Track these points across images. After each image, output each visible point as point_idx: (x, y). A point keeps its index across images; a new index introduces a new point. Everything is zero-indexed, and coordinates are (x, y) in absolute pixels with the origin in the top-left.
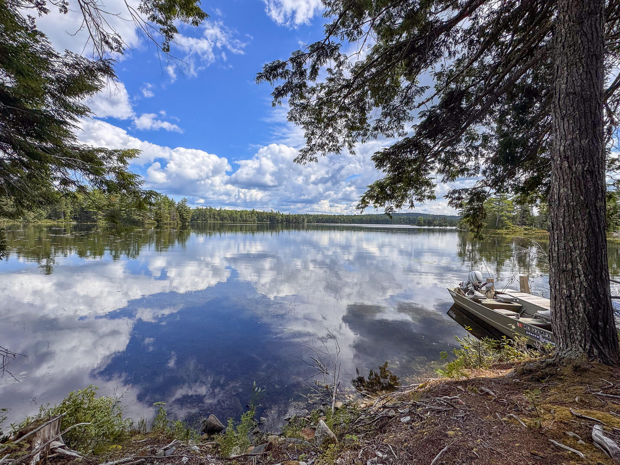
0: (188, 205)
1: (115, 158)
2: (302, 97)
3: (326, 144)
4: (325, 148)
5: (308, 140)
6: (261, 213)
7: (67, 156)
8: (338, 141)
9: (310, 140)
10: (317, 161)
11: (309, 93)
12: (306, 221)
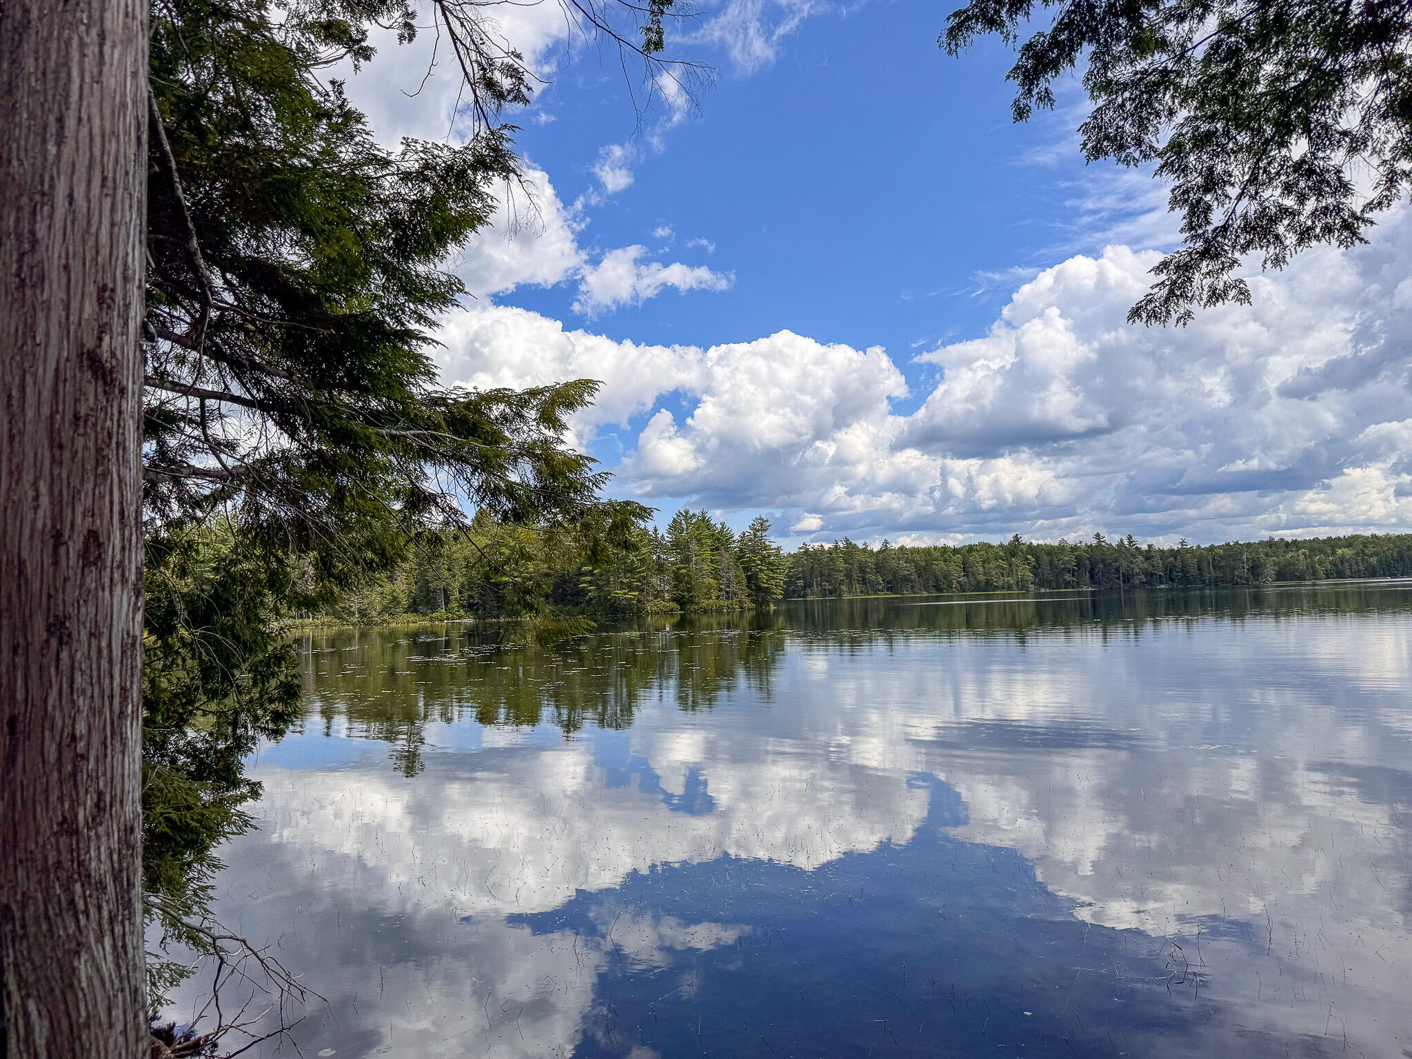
0: (774, 541)
1: (532, 414)
2: (1143, 44)
3: (1284, 211)
4: (1281, 229)
5: (1192, 213)
6: (1050, 551)
7: (417, 427)
8: (1344, 188)
9: (1198, 213)
10: (1244, 295)
11: (1181, 18)
12: (1270, 570)
